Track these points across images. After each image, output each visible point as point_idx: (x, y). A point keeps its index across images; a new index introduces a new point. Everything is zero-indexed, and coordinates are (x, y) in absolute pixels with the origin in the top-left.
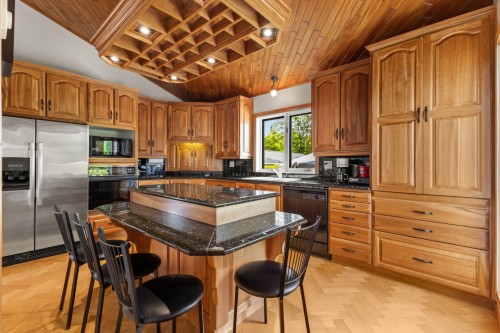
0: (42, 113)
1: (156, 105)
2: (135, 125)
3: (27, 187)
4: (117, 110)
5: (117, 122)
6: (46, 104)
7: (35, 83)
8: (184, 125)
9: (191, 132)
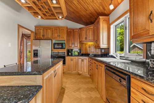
0: (43, 38)
1: (75, 30)
2: (65, 38)
3: (37, 57)
4: (60, 34)
5: (60, 38)
6: (43, 36)
7: (41, 31)
8: (84, 36)
9: (86, 38)
